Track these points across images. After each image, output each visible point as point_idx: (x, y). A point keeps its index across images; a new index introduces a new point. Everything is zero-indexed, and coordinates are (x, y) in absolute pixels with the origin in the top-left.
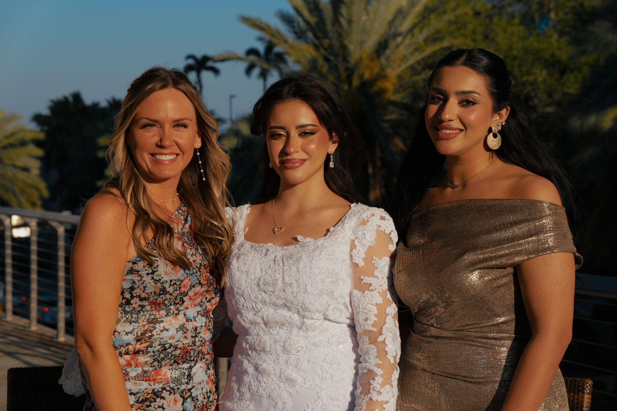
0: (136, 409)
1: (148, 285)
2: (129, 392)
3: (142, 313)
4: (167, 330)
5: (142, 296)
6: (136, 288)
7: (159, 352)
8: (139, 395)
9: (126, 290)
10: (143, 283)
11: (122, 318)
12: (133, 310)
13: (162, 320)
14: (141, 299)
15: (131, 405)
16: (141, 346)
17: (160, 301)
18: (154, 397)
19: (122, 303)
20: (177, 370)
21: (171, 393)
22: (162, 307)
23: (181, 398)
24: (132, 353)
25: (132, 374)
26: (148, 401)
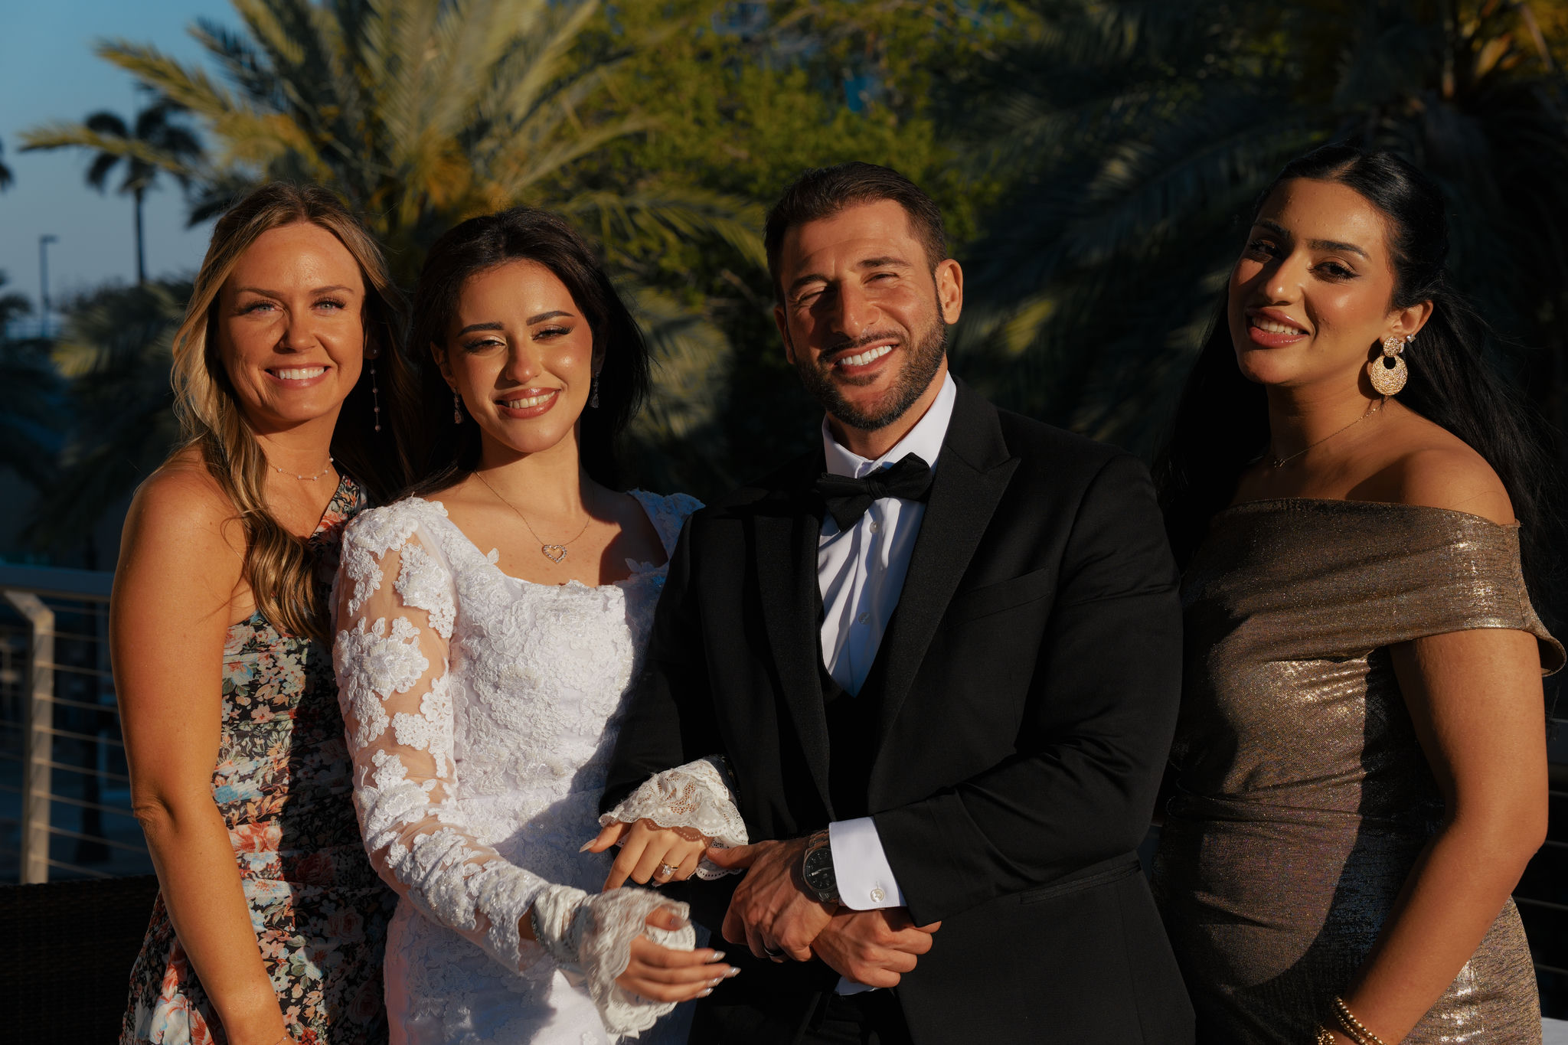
0: (269, 941)
1: (290, 678)
2: (251, 904)
3: (275, 735)
4: (328, 768)
5: (276, 701)
6: (262, 685)
7: (310, 815)
8: (271, 910)
9: (241, 690)
10: (279, 673)
11: (233, 747)
12: (255, 729)
13: (317, 747)
14: (275, 709)
15: (259, 934)
16: (273, 804)
17: (314, 710)
18: (305, 914)
19: (231, 718)
20: (350, 855)
21: (338, 906)
22: (317, 723)
23: (358, 916)
24: (255, 820)
25: (257, 866)
26: (291, 924)
